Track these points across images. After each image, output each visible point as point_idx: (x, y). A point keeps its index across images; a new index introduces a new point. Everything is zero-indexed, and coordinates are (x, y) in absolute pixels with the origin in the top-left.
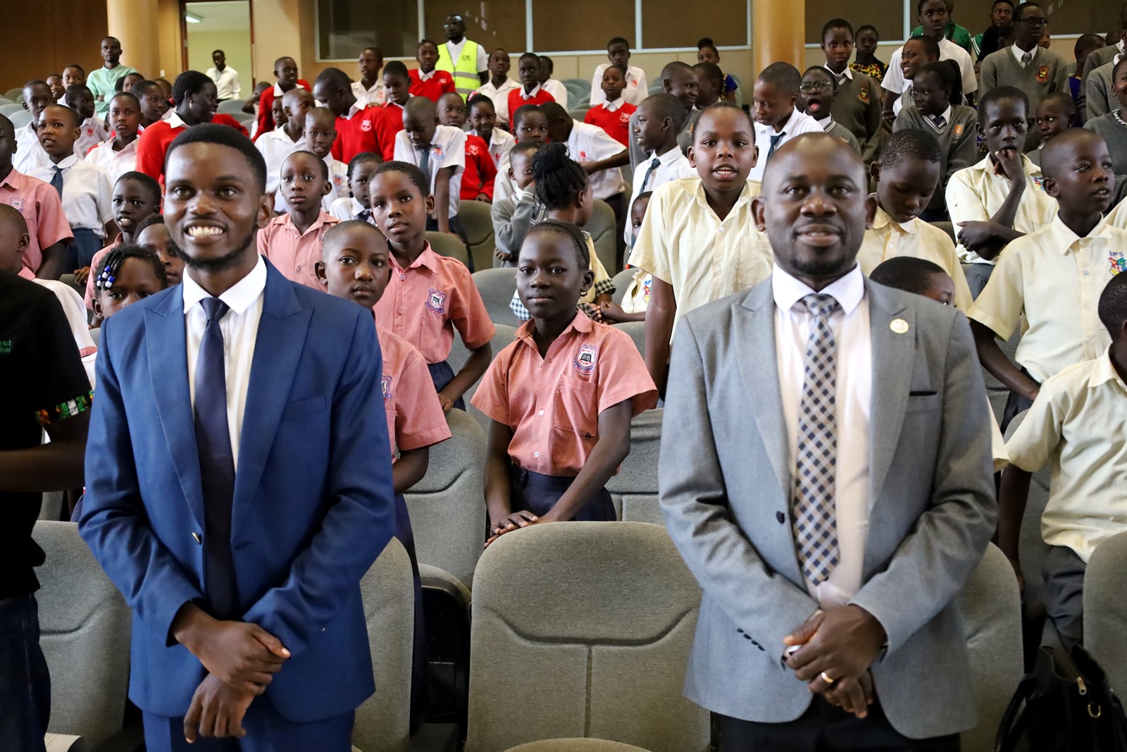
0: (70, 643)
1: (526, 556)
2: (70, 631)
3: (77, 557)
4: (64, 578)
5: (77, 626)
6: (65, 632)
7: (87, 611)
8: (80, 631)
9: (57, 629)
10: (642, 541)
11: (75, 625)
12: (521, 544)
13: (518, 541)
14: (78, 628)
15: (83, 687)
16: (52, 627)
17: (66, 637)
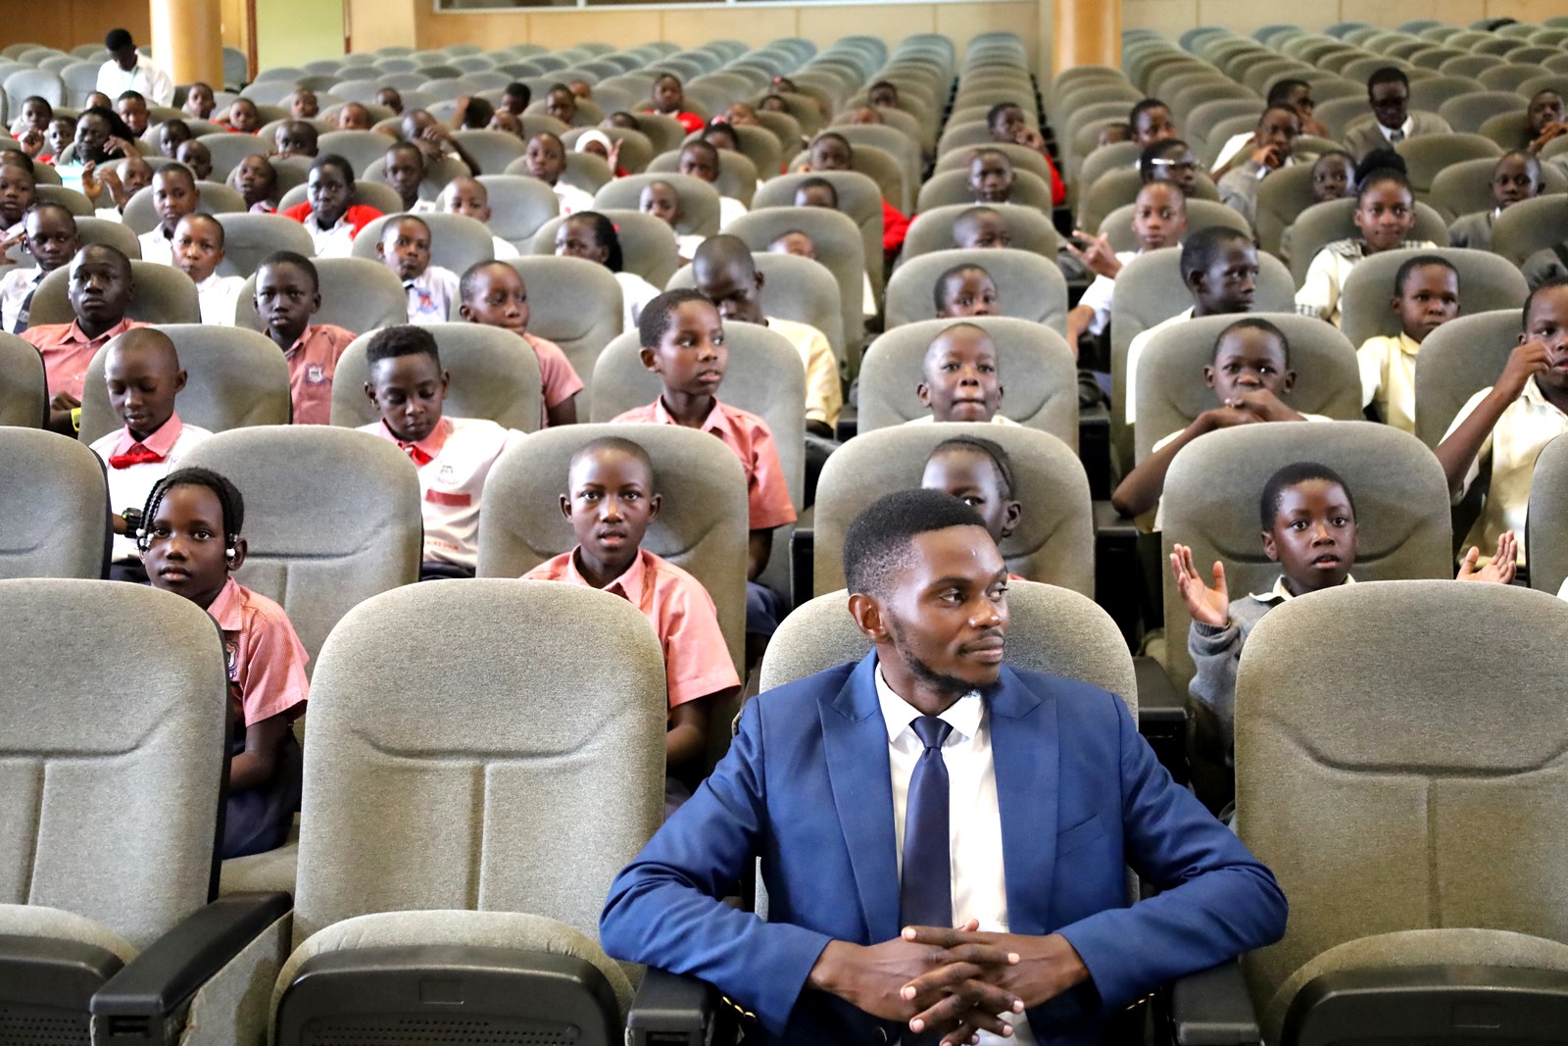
0: (123, 770)
1: (846, 633)
2: (124, 752)
3: (133, 635)
4: (113, 669)
5: (134, 744)
6: (115, 754)
7: (150, 721)
8: (139, 752)
9: (102, 749)
10: (1030, 610)
11: (130, 743)
12: (837, 615)
13: (834, 611)
14: (136, 747)
15: (143, 839)
16: (94, 746)
17: (117, 761)
